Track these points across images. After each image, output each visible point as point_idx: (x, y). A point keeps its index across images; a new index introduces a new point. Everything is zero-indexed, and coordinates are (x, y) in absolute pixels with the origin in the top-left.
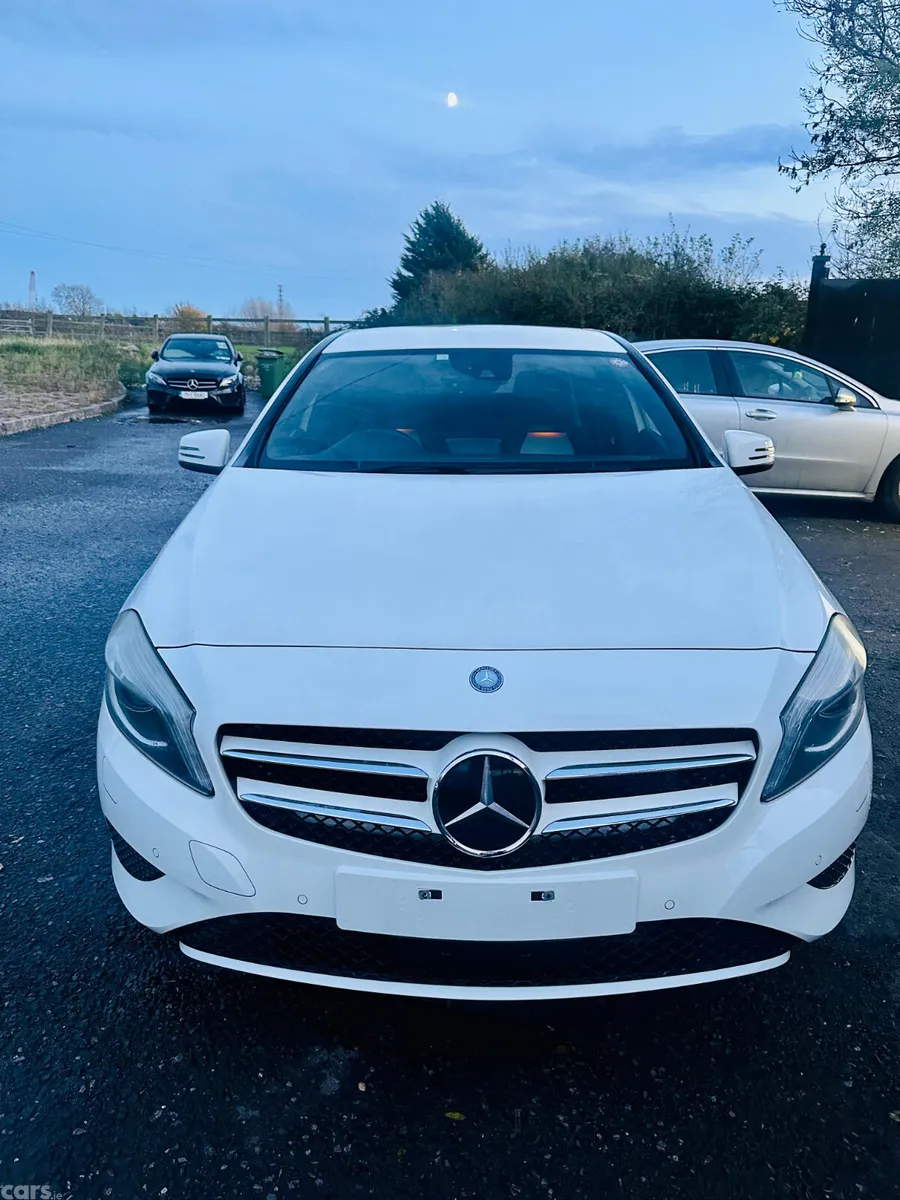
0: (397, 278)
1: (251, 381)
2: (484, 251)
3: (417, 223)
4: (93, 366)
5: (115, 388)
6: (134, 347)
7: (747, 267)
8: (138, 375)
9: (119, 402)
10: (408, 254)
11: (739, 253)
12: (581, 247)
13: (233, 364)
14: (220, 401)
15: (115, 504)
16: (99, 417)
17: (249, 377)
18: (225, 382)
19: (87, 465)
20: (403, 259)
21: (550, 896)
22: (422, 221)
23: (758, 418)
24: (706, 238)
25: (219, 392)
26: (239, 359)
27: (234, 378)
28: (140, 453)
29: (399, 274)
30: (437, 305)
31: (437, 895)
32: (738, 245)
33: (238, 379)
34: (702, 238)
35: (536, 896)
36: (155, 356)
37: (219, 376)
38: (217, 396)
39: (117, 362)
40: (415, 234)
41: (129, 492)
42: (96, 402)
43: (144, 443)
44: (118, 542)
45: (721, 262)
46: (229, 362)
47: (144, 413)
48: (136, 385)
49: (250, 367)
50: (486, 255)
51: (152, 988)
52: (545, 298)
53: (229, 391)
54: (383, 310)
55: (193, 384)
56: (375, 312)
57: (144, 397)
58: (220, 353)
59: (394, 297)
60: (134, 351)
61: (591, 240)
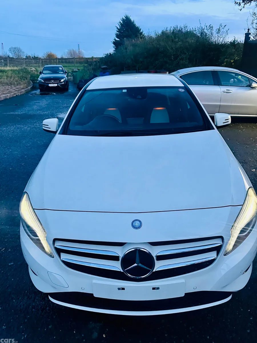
0: (114, 41)
1: (70, 78)
2: (141, 31)
3: (120, 22)
4: (22, 76)
5: (29, 83)
6: (34, 69)
7: (224, 35)
8: (36, 78)
9: (31, 88)
10: (118, 33)
11: (222, 30)
12: (172, 29)
13: (64, 75)
14: (61, 86)
15: (30, 125)
16: (24, 94)
17: (70, 77)
18: (62, 80)
19: (22, 112)
20: (116, 35)
21: (158, 288)
22: (121, 22)
23: (227, 92)
24: (211, 26)
25: (60, 84)
26: (66, 72)
27: (65, 79)
28: (37, 106)
29: (115, 40)
30: (127, 52)
31: (123, 289)
32: (221, 28)
33: (66, 79)
34: (210, 26)
35: (154, 289)
36: (41, 73)
37: (60, 78)
38: (60, 85)
39: (29, 74)
40: (120, 26)
41: (34, 121)
42: (23, 89)
43: (39, 103)
44: (31, 140)
45: (216, 33)
46: (63, 74)
47: (38, 92)
48: (35, 81)
49: (70, 74)
50: (142, 32)
51: (43, 302)
52: (161, 49)
53: (63, 83)
54: (110, 53)
55: (52, 82)
56: (107, 54)
57: (38, 86)
58: (60, 71)
59: (114, 47)
60: (34, 70)
61: (175, 27)
